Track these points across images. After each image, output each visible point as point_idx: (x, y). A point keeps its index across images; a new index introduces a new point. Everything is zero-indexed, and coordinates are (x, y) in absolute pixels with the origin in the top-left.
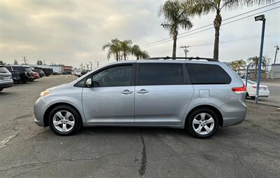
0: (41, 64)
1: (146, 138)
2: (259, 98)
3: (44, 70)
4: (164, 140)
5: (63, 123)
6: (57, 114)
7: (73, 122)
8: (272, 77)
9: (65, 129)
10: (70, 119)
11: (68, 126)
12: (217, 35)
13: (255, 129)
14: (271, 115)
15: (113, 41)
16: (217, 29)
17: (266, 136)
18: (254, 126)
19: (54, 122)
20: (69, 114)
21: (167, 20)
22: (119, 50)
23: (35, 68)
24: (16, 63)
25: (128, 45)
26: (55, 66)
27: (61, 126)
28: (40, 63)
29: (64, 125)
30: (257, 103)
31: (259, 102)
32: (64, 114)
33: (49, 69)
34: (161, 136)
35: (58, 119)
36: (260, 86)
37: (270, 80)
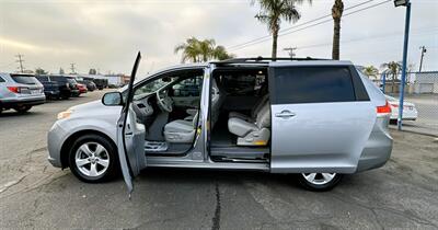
0: (95, 73)
1: (223, 190)
2: (403, 122)
3: (96, 81)
4: (252, 193)
5: (91, 163)
6: (82, 147)
7: (107, 161)
8: (417, 91)
9: (93, 173)
10: (102, 155)
11: (100, 168)
12: (337, 29)
13: (405, 175)
14: (427, 148)
15: (190, 41)
16: (337, 20)
17: (425, 188)
18: (403, 168)
19: (78, 160)
20: (100, 148)
21: (263, 10)
22: (198, 53)
23: (85, 79)
24: (62, 72)
25: (210, 46)
26: (113, 76)
27: (88, 166)
28: (93, 72)
29: (93, 166)
30: (400, 130)
31: (403, 128)
32: (93, 148)
33: (103, 81)
34: (249, 185)
35: (84, 156)
36: (405, 104)
37: (413, 95)
